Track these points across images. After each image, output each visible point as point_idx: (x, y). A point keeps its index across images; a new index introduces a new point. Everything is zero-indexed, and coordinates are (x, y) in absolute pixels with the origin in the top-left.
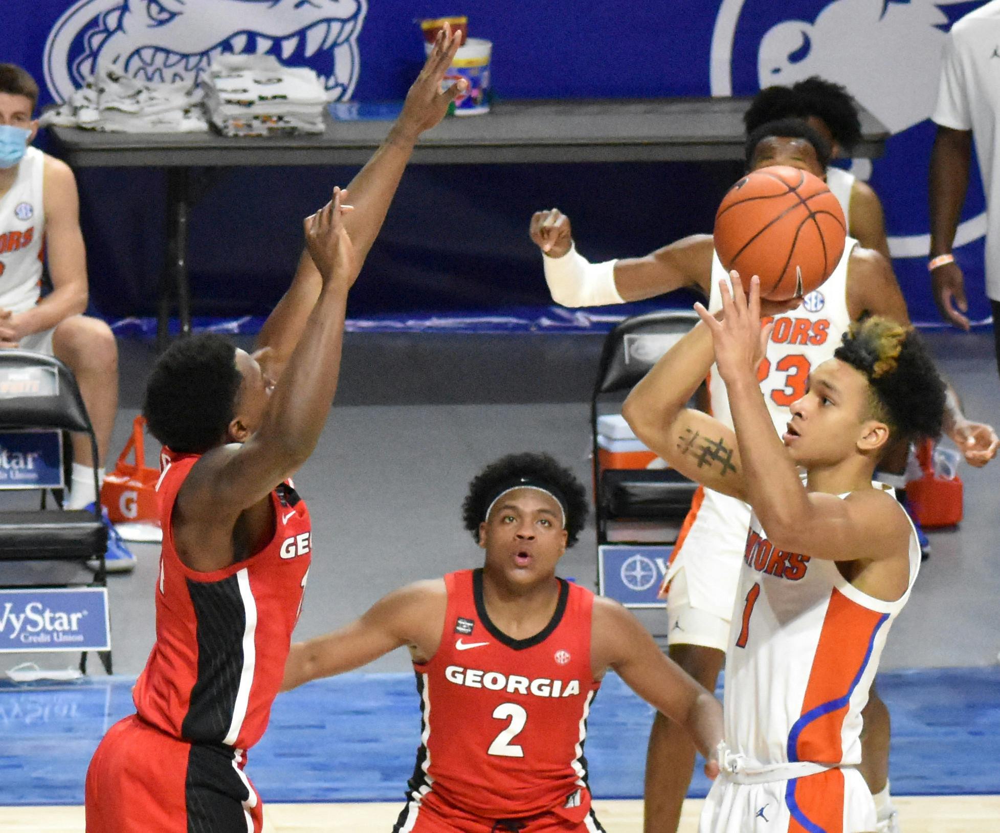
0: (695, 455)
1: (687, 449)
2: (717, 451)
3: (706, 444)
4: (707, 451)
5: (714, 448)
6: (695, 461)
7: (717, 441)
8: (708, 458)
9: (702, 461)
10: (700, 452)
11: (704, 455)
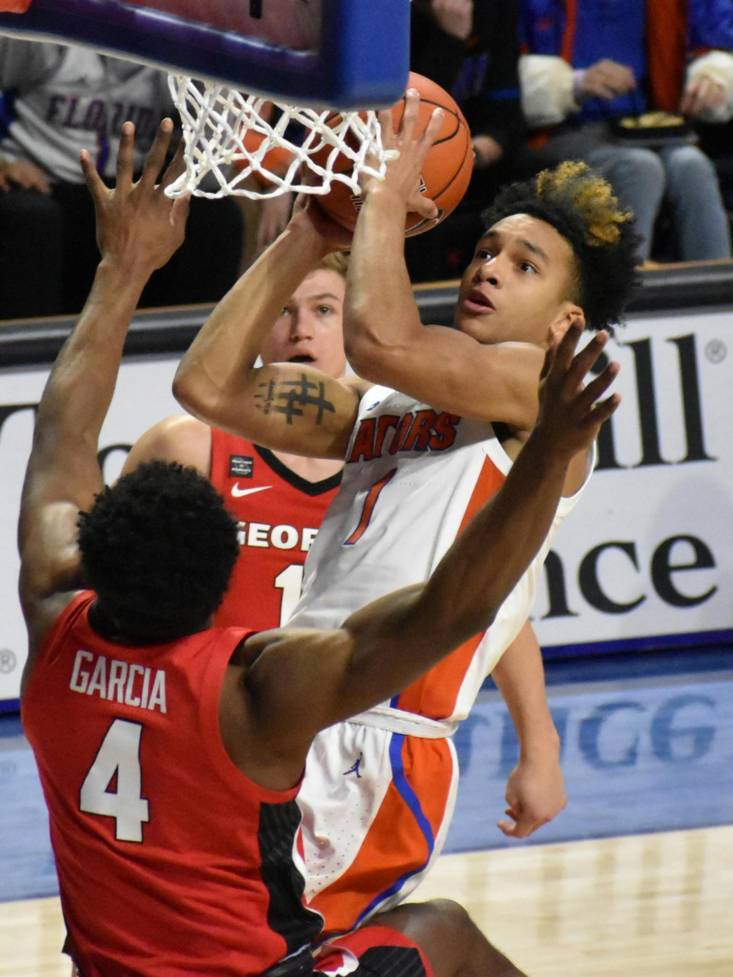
0: (280, 409)
1: (268, 405)
2: (304, 391)
3: (288, 389)
4: (291, 397)
5: (299, 390)
6: (282, 417)
7: (299, 379)
8: (297, 405)
9: (291, 411)
10: (284, 403)
11: (290, 405)
